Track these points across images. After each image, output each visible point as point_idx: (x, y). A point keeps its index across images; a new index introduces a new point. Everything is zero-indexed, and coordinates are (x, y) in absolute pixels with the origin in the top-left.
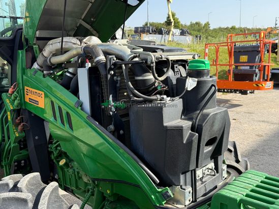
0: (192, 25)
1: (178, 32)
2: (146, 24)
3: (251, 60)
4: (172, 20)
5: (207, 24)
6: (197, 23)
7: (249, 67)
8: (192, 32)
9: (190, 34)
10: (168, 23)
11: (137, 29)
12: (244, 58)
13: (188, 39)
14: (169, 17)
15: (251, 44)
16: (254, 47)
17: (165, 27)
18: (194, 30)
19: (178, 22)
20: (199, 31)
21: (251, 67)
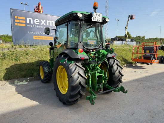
0: (137, 37)
1: (129, 40)
2: (116, 37)
3: (151, 52)
4: (127, 35)
5: (144, 37)
6: (139, 36)
7: (149, 55)
8: (136, 40)
9: (135, 41)
10: (126, 36)
11: (112, 39)
12: (148, 51)
13: (134, 43)
14: (126, 34)
15: (151, 46)
17: (124, 38)
18: (137, 39)
19: (130, 36)
20: (139, 40)
21: (151, 55)
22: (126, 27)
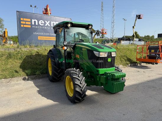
0: (145, 37)
1: (137, 40)
2: (124, 37)
3: (156, 51)
4: (135, 35)
5: (153, 36)
6: (148, 36)
7: (155, 54)
8: (145, 40)
9: (144, 41)
10: (133, 36)
11: (119, 38)
12: (153, 51)
13: (142, 43)
14: (133, 34)
15: (156, 45)
16: (156, 47)
17: (132, 38)
18: (146, 39)
19: (138, 36)
20: (148, 39)
21: (156, 54)
22: (133, 27)
